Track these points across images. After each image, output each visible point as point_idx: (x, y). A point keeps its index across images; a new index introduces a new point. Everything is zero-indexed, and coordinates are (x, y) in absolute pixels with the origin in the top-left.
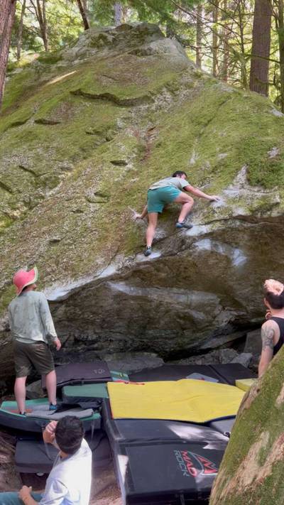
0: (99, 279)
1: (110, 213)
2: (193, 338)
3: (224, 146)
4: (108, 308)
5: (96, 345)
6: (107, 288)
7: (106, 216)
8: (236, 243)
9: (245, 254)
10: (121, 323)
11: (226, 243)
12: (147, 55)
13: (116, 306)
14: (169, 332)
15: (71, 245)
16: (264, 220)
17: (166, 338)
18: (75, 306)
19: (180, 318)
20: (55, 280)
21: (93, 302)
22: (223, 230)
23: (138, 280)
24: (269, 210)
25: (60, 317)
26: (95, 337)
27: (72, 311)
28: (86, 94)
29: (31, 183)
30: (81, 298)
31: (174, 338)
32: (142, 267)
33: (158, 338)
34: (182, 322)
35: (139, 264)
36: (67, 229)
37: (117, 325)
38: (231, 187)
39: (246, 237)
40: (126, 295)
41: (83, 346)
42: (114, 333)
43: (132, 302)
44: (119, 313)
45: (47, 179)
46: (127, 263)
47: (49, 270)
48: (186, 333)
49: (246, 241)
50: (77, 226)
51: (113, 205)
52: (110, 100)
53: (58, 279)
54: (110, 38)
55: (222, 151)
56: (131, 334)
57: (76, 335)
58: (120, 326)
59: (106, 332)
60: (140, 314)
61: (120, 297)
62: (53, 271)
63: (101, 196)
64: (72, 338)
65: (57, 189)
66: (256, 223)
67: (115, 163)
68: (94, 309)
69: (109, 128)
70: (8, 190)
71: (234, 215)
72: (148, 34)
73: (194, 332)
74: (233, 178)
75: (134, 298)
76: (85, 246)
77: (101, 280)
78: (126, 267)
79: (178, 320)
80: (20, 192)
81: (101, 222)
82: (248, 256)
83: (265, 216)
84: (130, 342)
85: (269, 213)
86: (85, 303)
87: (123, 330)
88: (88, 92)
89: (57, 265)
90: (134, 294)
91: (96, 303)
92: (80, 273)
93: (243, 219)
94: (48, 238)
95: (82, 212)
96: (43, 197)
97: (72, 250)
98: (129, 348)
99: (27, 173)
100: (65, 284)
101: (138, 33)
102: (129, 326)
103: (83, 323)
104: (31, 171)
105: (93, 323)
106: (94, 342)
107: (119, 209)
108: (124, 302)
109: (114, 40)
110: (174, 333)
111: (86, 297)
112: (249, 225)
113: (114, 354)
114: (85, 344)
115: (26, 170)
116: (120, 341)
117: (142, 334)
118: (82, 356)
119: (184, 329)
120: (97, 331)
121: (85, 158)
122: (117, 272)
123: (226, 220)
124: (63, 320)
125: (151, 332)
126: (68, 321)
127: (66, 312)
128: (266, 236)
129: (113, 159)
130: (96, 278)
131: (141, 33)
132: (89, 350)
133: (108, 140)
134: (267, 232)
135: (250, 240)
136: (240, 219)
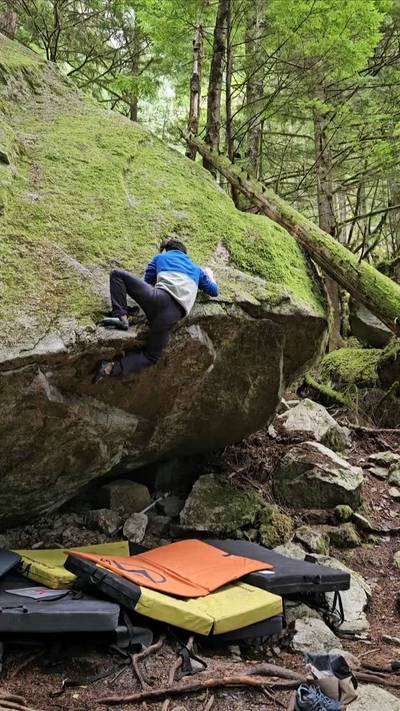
0: (30, 357)
1: (11, 237)
3: (175, 202)
6: (29, 378)
13: (10, 418)
14: (38, 478)
16: (271, 315)
17: (21, 491)
19: (78, 453)
22: (223, 318)
24: (279, 305)
31: (33, 491)
32: (103, 349)
33: (9, 492)
39: (235, 336)
46: (86, 337)
48: (60, 482)
49: (231, 341)
55: (174, 207)
60: (30, 441)
61: (34, 400)
66: (258, 318)
71: (238, 299)
77: (31, 360)
78: (81, 344)
79: (70, 457)
83: (276, 310)
85: (278, 308)
93: (246, 306)
112: (251, 319)
122: (65, 349)
123: (227, 303)
130: (25, 354)
134: (262, 334)
135: (235, 341)
136: (243, 308)
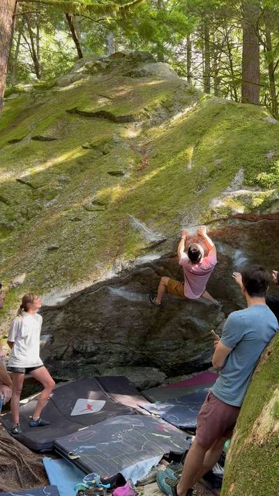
0: (98, 284)
1: (108, 220)
2: (195, 349)
3: (220, 153)
4: (108, 315)
5: (95, 358)
6: (107, 293)
7: (104, 223)
8: (237, 244)
9: (245, 255)
10: (120, 333)
11: (227, 243)
12: (140, 76)
13: (115, 313)
14: (170, 342)
15: (69, 251)
16: (263, 217)
17: (168, 350)
18: (74, 312)
19: (182, 326)
20: (54, 286)
21: (93, 308)
22: (223, 230)
23: (138, 284)
24: (268, 208)
25: (58, 324)
26: (94, 348)
27: (71, 318)
28: (82, 112)
29: (29, 195)
30: (80, 304)
31: (176, 349)
32: (142, 269)
33: (159, 350)
34: (184, 330)
35: (138, 267)
36: (65, 236)
37: (117, 334)
38: (229, 188)
39: (246, 237)
40: (126, 300)
41: (82, 359)
42: (114, 344)
43: (132, 309)
44: (119, 320)
45: (44, 191)
46: (127, 265)
47: (47, 276)
48: (189, 343)
49: (246, 241)
50: (76, 233)
51: (111, 212)
52: (105, 118)
53: (57, 285)
54: (104, 66)
55: (218, 157)
56: (132, 345)
57: (75, 346)
58: (119, 336)
59: (105, 343)
60: (141, 323)
61: (120, 303)
62: (52, 278)
63: (100, 204)
64: (70, 349)
65: (54, 200)
66: (255, 221)
67: (112, 174)
68: (93, 317)
69: (106, 142)
70: (5, 202)
71: (233, 214)
72: (140, 61)
73: (197, 342)
74: (231, 180)
75: (134, 304)
76: (84, 252)
77: (100, 284)
78: (126, 270)
79: (180, 328)
80: (17, 203)
81: (99, 228)
82: (249, 257)
83: (264, 213)
84: (131, 354)
85: (268, 210)
86: (84, 309)
87: (123, 341)
88: (84, 110)
89: (56, 272)
90: (134, 300)
91: (96, 310)
92: (79, 279)
93: (242, 217)
94: (46, 246)
95: (80, 220)
96: (40, 209)
97: (70, 256)
98: (129, 362)
99: (24, 185)
100: (64, 290)
101: (131, 60)
102: (129, 336)
103: (82, 332)
104: (28, 184)
105: (92, 332)
106: (93, 354)
107: (117, 215)
108: (124, 308)
109: (107, 67)
110: (176, 344)
111: (85, 303)
112: (249, 223)
113: (114, 369)
114: (84, 357)
115: (23, 183)
116: (121, 353)
117: (143, 345)
118: (81, 370)
119: (185, 339)
120: (96, 342)
121: (82, 171)
122: (117, 275)
123: (224, 220)
124: (61, 329)
125: (151, 343)
126: (67, 329)
127: (64, 320)
128: (266, 234)
129: (111, 170)
130: (96, 282)
131: (134, 60)
132: (88, 363)
133: (104, 154)
134: (268, 230)
135: (250, 240)
136: (239, 218)
